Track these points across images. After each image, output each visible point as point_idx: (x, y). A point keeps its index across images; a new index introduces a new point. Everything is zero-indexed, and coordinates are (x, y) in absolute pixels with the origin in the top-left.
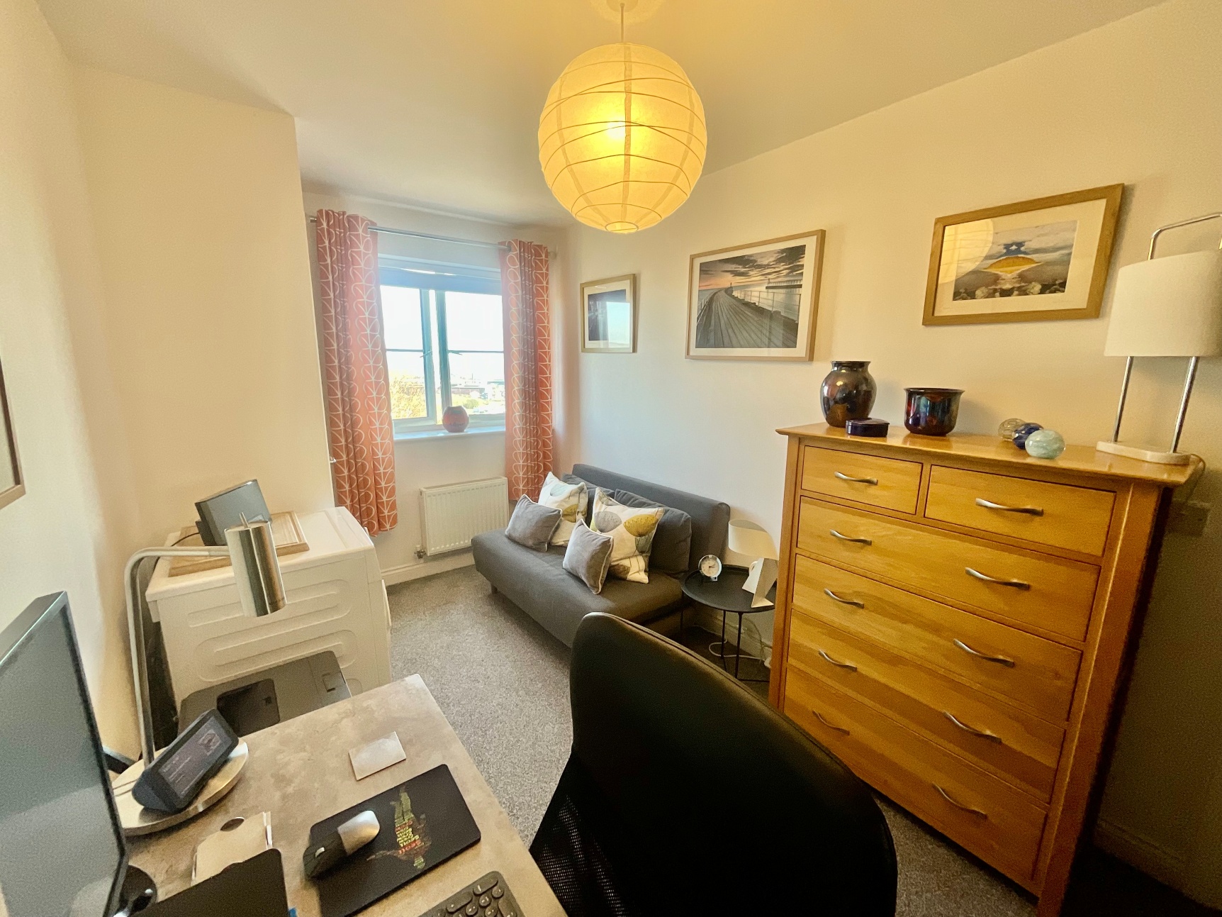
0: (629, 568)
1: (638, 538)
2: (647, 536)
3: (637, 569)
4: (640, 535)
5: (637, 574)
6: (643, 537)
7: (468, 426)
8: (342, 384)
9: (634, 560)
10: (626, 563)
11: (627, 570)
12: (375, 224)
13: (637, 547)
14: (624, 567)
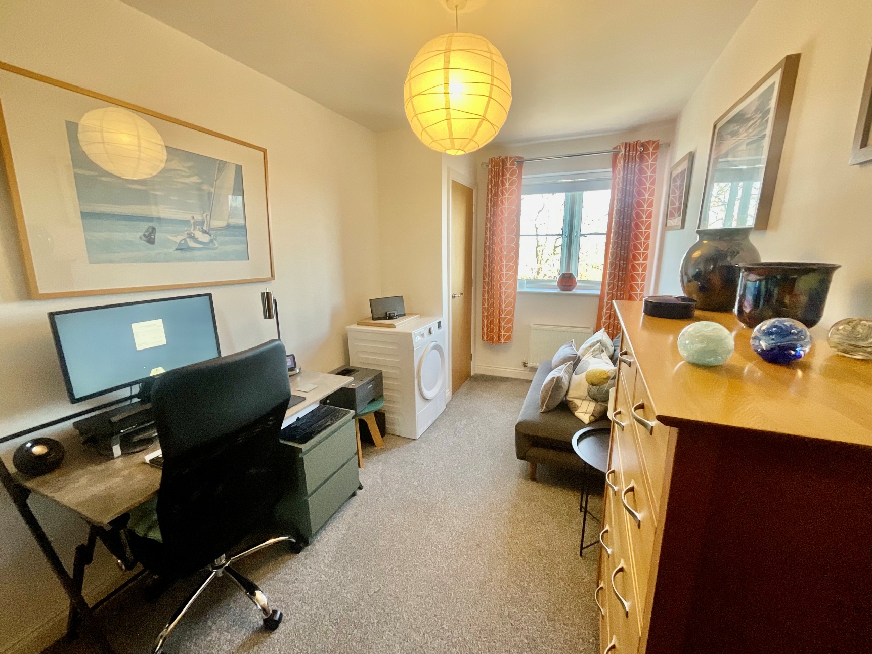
0: (578, 407)
1: (591, 386)
2: (598, 387)
3: (585, 411)
4: (593, 385)
5: (583, 414)
6: (594, 387)
7: (576, 288)
8: (489, 256)
9: (585, 403)
10: (578, 402)
11: (576, 408)
12: (522, 158)
13: (588, 393)
14: (576, 404)
